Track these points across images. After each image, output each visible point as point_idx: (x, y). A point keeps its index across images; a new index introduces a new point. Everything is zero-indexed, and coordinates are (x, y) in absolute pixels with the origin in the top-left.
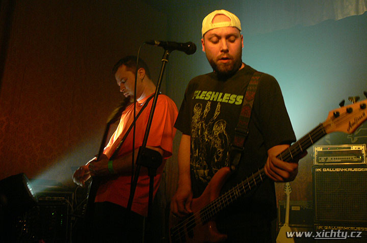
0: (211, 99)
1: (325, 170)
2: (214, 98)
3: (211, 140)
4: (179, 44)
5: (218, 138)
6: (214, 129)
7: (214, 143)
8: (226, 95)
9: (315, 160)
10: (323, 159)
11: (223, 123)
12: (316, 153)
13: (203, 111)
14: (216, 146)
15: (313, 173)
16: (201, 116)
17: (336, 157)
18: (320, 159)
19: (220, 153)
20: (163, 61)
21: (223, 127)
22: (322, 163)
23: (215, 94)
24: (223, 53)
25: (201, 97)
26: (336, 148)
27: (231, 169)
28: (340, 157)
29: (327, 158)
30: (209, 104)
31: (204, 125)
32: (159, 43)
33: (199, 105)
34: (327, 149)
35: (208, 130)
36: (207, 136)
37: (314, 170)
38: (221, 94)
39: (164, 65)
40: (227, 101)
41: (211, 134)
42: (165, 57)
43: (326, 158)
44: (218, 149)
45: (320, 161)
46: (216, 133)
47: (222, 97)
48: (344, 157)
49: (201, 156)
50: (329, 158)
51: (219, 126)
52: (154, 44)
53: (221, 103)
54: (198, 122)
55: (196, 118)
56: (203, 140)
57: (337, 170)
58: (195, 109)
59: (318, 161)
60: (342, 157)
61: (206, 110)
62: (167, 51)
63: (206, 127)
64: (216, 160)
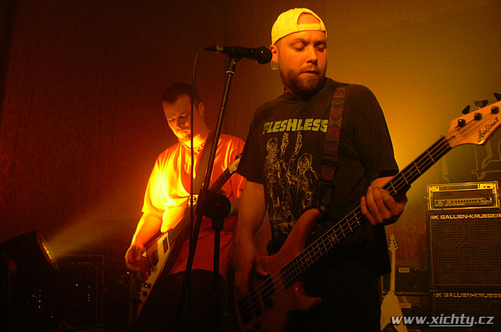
0: (288, 129)
1: (443, 217)
2: (291, 128)
3: (296, 182)
4: (249, 50)
5: (305, 178)
6: (298, 167)
7: (302, 185)
8: (308, 121)
9: (430, 204)
10: (440, 203)
11: (309, 157)
12: (430, 195)
13: (279, 147)
14: (303, 189)
15: (428, 223)
16: (279, 154)
17: (457, 200)
18: (437, 202)
19: (309, 197)
20: (229, 73)
21: (308, 163)
22: (440, 208)
23: (292, 122)
24: (310, 64)
25: (275, 130)
26: (458, 188)
27: (320, 210)
28: (463, 200)
29: (446, 201)
30: (286, 136)
31: (284, 164)
32: (222, 49)
33: (273, 141)
34: (446, 188)
35: (290, 170)
36: (291, 177)
37: (429, 218)
38: (300, 121)
39: (229, 79)
40: (310, 129)
41: (295, 174)
42: (230, 68)
43: (444, 200)
44: (307, 192)
45: (436, 205)
46: (302, 172)
47: (303, 125)
48: (469, 199)
49: (283, 205)
50: (449, 201)
51: (304, 162)
52: (216, 50)
53: (302, 132)
54: (274, 163)
55: (271, 158)
56: (286, 184)
57: (460, 217)
58: (268, 146)
59: (433, 205)
60: (466, 200)
61: (283, 145)
62: (233, 60)
63: (287, 166)
64: (304, 206)
